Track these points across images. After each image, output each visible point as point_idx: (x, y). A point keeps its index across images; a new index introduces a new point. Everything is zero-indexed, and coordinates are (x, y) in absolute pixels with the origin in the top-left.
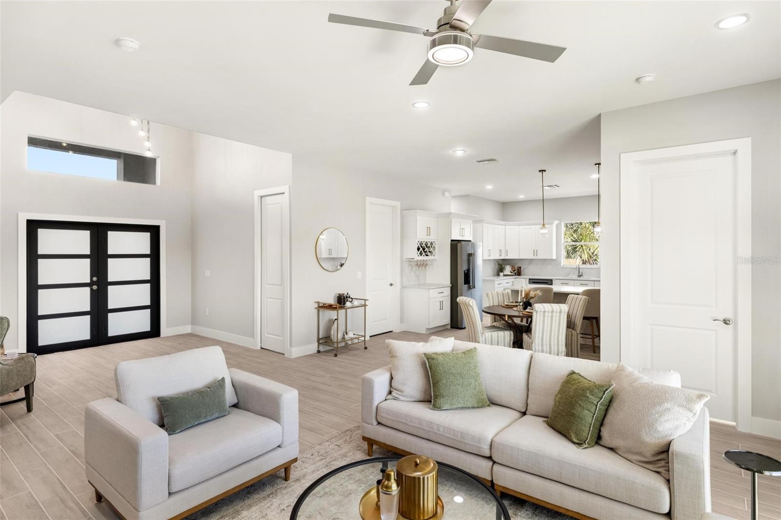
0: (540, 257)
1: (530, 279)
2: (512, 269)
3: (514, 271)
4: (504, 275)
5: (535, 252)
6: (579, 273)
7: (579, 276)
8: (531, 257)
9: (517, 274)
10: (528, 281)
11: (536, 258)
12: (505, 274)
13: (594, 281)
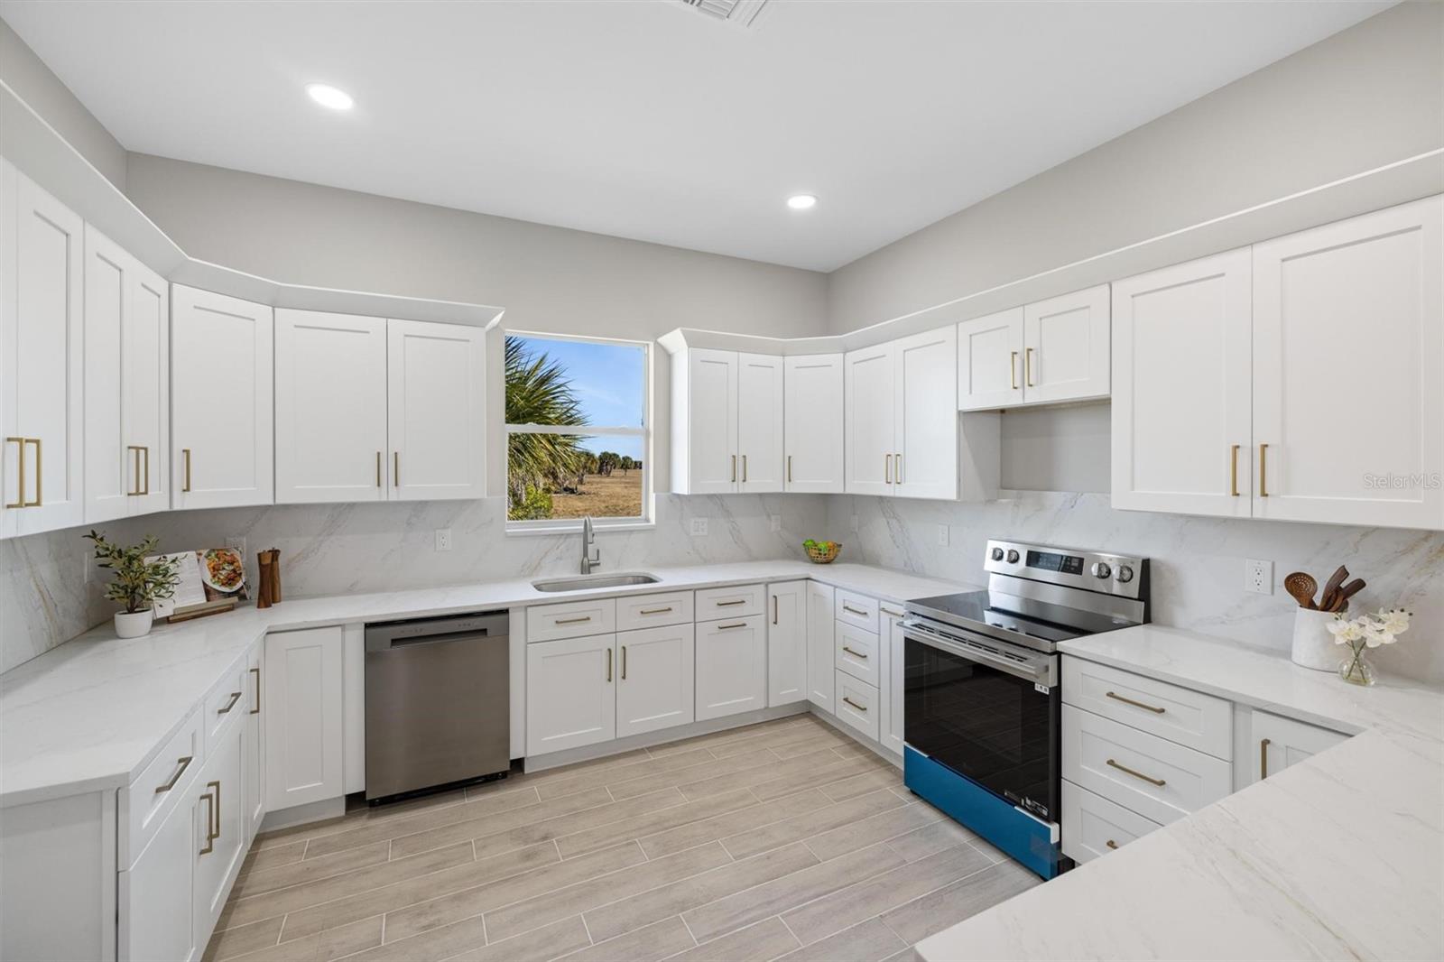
0: (411, 490)
1: (368, 626)
2: (215, 570)
3: (230, 581)
4: (157, 623)
5: (387, 467)
6: (585, 554)
7: (586, 568)
8: (363, 490)
9: (253, 594)
10: (356, 639)
11: (393, 497)
12: (161, 614)
13: (694, 590)
